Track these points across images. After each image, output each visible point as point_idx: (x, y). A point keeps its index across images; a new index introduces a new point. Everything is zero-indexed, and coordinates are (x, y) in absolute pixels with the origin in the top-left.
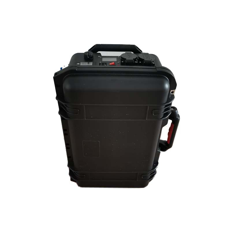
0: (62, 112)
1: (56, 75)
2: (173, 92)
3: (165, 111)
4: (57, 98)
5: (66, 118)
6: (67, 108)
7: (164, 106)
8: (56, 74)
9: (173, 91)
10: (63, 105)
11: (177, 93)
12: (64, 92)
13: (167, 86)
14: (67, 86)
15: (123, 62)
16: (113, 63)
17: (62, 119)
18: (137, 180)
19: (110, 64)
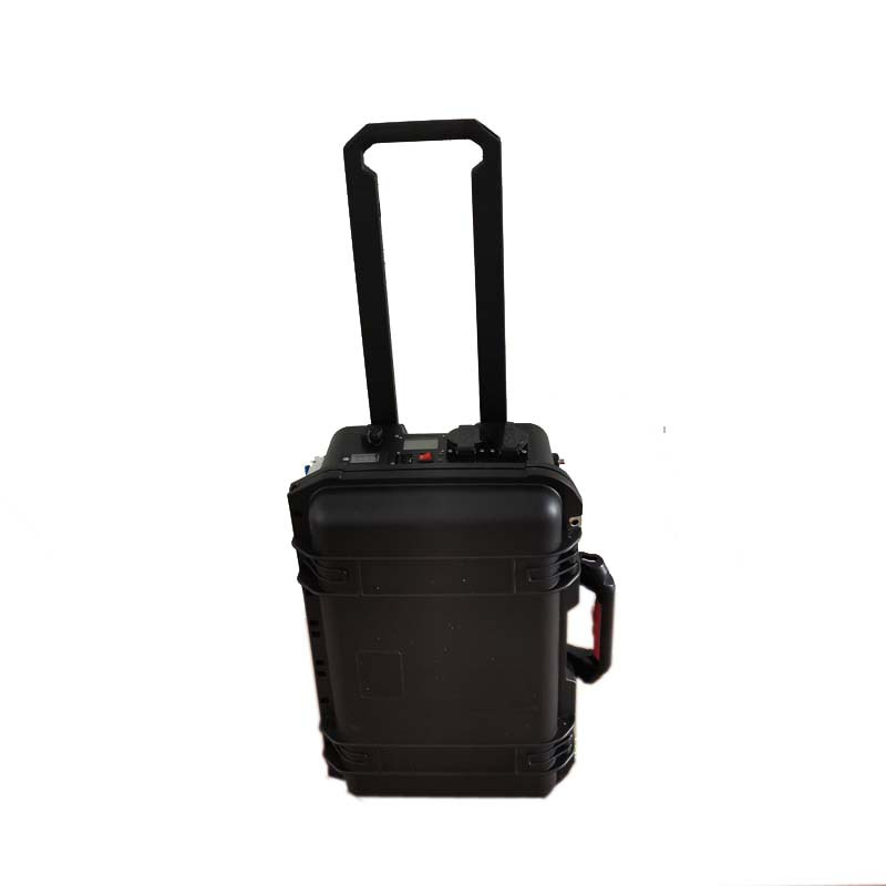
0: (305, 577)
1: (295, 490)
2: (576, 522)
3: (560, 570)
4: (296, 543)
5: (314, 593)
6: (318, 568)
7: (555, 559)
8: (293, 486)
9: (577, 518)
10: (308, 560)
11: (587, 521)
12: (311, 527)
13: (554, 509)
14: (317, 515)
15: (450, 451)
16: (428, 455)
17: (306, 594)
18: (517, 772)
19: (422, 457)
